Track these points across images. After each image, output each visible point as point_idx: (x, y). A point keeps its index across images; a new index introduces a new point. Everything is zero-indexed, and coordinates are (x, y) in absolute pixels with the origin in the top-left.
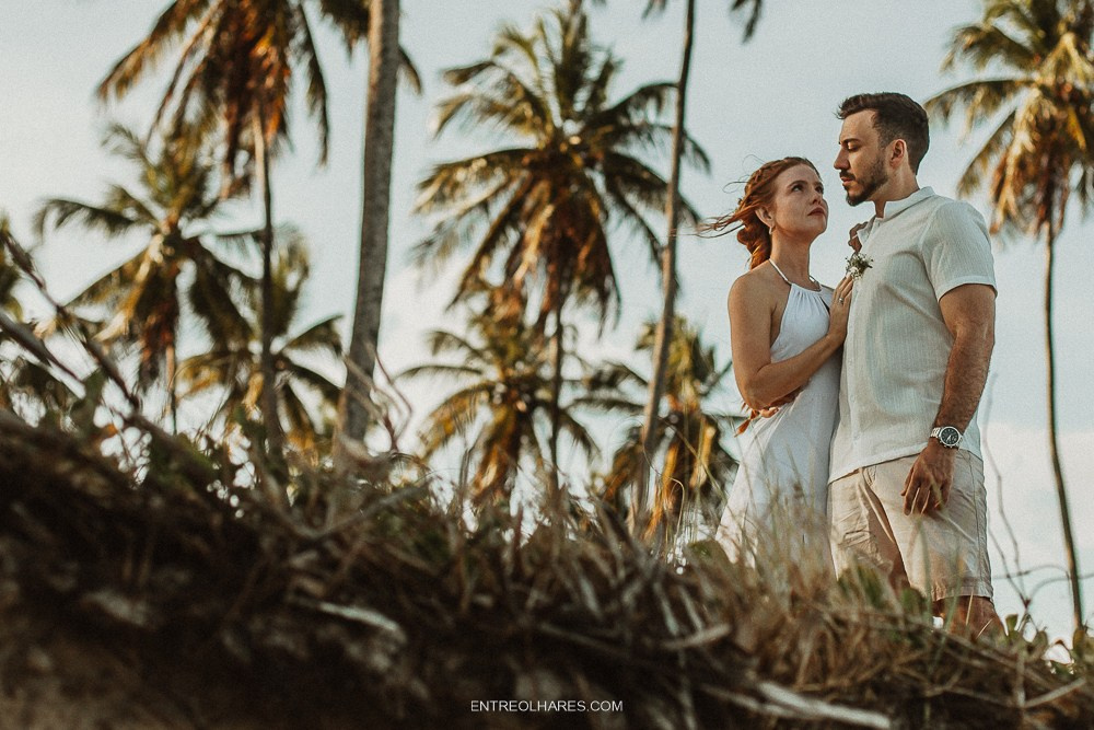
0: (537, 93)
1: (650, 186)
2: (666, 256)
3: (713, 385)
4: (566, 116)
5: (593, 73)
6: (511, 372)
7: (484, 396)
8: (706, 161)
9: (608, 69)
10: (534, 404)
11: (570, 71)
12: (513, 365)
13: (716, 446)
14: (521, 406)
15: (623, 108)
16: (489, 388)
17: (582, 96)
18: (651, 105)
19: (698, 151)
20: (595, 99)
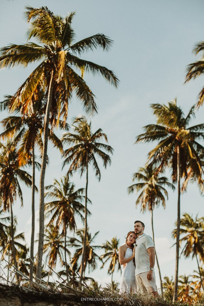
0: (60, 191)
1: (81, 207)
2: (85, 220)
3: (91, 241)
4: (66, 195)
5: (70, 187)
6: (54, 240)
7: (50, 245)
8: (91, 202)
9: (73, 186)
10: (59, 246)
11: (66, 187)
12: (55, 239)
13: (93, 252)
14: (57, 247)
15: (76, 193)
16: (51, 244)
17: (68, 191)
18: (81, 192)
19: (89, 200)
20: (70, 192)
